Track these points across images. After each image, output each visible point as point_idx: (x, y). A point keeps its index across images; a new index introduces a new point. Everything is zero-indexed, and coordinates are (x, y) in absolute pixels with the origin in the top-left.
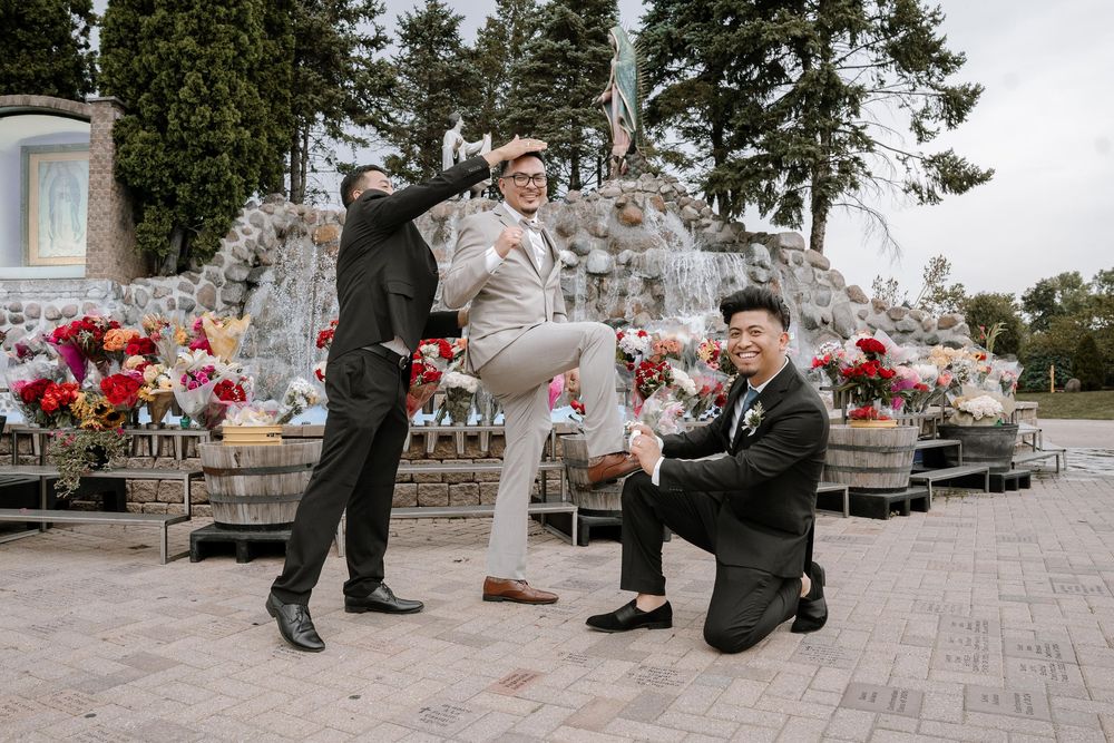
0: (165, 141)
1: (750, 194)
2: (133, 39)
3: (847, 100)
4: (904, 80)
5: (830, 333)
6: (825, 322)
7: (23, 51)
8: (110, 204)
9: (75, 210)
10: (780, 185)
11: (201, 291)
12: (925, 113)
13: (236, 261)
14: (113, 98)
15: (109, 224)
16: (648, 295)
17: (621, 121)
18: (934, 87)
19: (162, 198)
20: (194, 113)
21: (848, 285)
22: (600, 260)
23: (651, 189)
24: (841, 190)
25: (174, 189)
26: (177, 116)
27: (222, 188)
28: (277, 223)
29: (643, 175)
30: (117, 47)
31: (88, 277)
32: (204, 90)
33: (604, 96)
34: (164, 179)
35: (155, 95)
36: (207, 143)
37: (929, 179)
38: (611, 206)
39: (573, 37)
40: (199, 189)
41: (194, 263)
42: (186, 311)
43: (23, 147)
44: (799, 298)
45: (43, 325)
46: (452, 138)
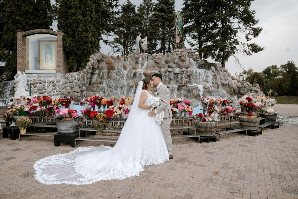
0: (75, 40)
1: (210, 54)
2: (66, 15)
3: (233, 33)
4: (244, 26)
5: (227, 87)
6: (226, 84)
7: (38, 17)
8: (62, 56)
9: (51, 56)
10: (217, 52)
11: (81, 75)
12: (249, 34)
13: (89, 68)
14: (62, 30)
15: (62, 60)
17: (178, 35)
18: (251, 28)
19: (74, 54)
20: (82, 34)
21: (232, 76)
22: (177, 70)
23: (185, 51)
24: (231, 54)
25: (77, 52)
26: (78, 35)
27: (88, 52)
28: (97, 58)
29: (183, 48)
30: (62, 17)
31: (57, 73)
32: (84, 28)
33: (174, 28)
34: (75, 50)
35: (72, 29)
36: (85, 41)
37: (249, 49)
38: (178, 57)
39: (164, 12)
40: (83, 52)
41: (80, 69)
42: (79, 80)
43: (38, 41)
44: (221, 79)
45: (46, 84)
46: (138, 38)
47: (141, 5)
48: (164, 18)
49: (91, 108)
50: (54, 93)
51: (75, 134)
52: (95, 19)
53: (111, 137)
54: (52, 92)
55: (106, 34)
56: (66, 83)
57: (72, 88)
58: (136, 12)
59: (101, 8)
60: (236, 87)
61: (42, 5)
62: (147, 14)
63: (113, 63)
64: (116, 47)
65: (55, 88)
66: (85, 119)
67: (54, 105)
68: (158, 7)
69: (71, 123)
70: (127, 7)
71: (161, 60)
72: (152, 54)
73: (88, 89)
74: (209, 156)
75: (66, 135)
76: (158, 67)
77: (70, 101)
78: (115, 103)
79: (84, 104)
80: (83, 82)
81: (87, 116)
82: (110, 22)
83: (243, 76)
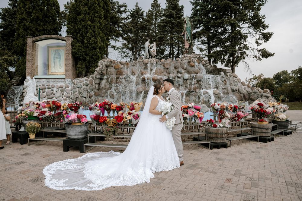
0: (83, 46)
1: (219, 59)
2: (75, 21)
3: (243, 38)
4: (254, 31)
5: (237, 93)
6: (236, 90)
7: (48, 23)
8: (70, 61)
9: (60, 61)
10: (226, 57)
11: (90, 81)
12: (259, 39)
13: (97, 73)
14: (71, 36)
15: (70, 66)
16: (198, 84)
17: (187, 40)
18: (261, 33)
19: (83, 59)
20: (91, 39)
21: (242, 81)
22: (187, 76)
23: (195, 57)
24: (241, 59)
25: (85, 57)
26: (87, 40)
27: (97, 57)
28: (106, 64)
29: (192, 53)
30: (71, 23)
31: (66, 78)
32: (93, 34)
33: (182, 34)
34: (83, 55)
35: (80, 35)
36: (94, 47)
37: (259, 55)
38: (187, 62)
39: (173, 17)
40: (92, 57)
41: (89, 74)
42: (87, 86)
43: (47, 46)
44: (231, 84)
45: (55, 89)
46: (147, 44)
47: (149, 11)
48: (173, 24)
49: (100, 114)
50: (62, 99)
51: (84, 140)
52: (103, 24)
53: (120, 143)
54: (61, 97)
55: (114, 40)
56: (74, 89)
57: (80, 93)
58: (145, 17)
59: (110, 14)
60: (246, 92)
61: (51, 11)
62: (156, 20)
63: (122, 68)
64: (124, 52)
65: (64, 93)
66: (95, 125)
67: (63, 110)
68: (167, 13)
69: (81, 128)
70: (136, 13)
71: (170, 65)
72: (160, 59)
73: (96, 95)
74: (220, 162)
75: (76, 140)
76: (167, 72)
77: (79, 106)
78: (124, 108)
79: (93, 109)
80: (91, 87)
81: (96, 121)
82: (119, 28)
83: (252, 81)
